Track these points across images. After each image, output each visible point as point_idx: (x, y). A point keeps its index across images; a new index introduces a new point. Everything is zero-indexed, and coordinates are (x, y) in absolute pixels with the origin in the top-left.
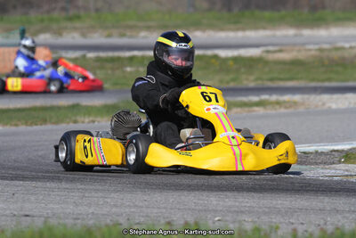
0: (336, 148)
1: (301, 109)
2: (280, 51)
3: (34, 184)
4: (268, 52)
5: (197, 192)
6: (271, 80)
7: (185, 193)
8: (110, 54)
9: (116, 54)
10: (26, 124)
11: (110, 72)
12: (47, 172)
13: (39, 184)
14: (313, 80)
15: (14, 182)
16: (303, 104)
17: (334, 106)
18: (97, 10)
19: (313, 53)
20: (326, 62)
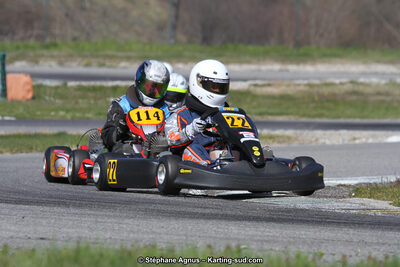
0: (343, 182)
1: (295, 144)
2: (269, 85)
3: (41, 208)
4: (256, 85)
5: (214, 221)
6: (261, 114)
7: (202, 221)
8: (92, 83)
9: (98, 83)
10: (11, 151)
11: (92, 102)
12: (51, 197)
13: (47, 208)
14: (304, 115)
15: (19, 206)
16: (296, 139)
17: (328, 142)
18: (75, 39)
19: (302, 88)
20: (316, 98)
